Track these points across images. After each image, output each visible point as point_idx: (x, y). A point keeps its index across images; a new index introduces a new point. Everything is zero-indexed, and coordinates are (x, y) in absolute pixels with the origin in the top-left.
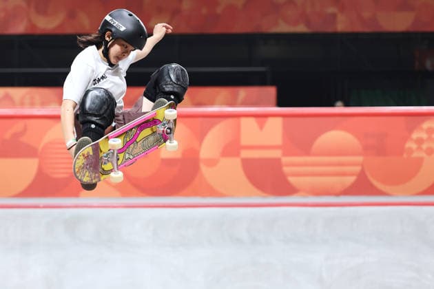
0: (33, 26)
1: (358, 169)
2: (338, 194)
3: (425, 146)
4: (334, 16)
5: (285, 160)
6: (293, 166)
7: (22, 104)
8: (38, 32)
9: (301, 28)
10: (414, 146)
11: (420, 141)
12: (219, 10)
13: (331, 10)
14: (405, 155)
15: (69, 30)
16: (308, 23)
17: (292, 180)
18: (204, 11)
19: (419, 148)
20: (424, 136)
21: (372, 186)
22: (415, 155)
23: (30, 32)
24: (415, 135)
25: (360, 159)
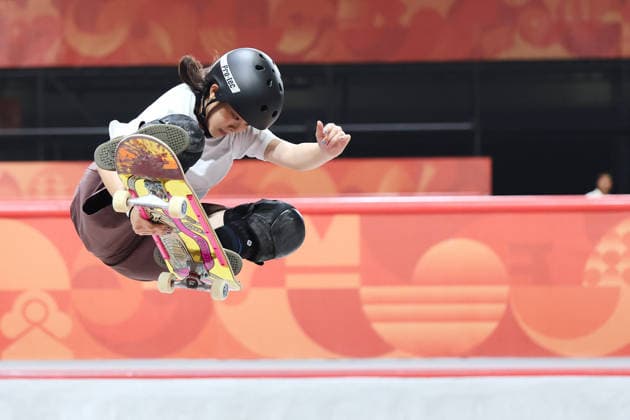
0: (71, 52)
1: (500, 308)
2: (465, 355)
3: (621, 267)
4: (616, 29)
5: (367, 292)
6: (381, 303)
7: (33, 191)
8: (80, 63)
9: (556, 51)
10: (602, 267)
11: (612, 258)
12: (405, 20)
13: (610, 17)
14: (585, 284)
15: (135, 59)
16: (568, 43)
17: (381, 328)
18: (379, 21)
19: (612, 271)
20: (621, 249)
21: (526, 340)
22: (604, 283)
23: (64, 62)
24: (603, 247)
25: (503, 290)
